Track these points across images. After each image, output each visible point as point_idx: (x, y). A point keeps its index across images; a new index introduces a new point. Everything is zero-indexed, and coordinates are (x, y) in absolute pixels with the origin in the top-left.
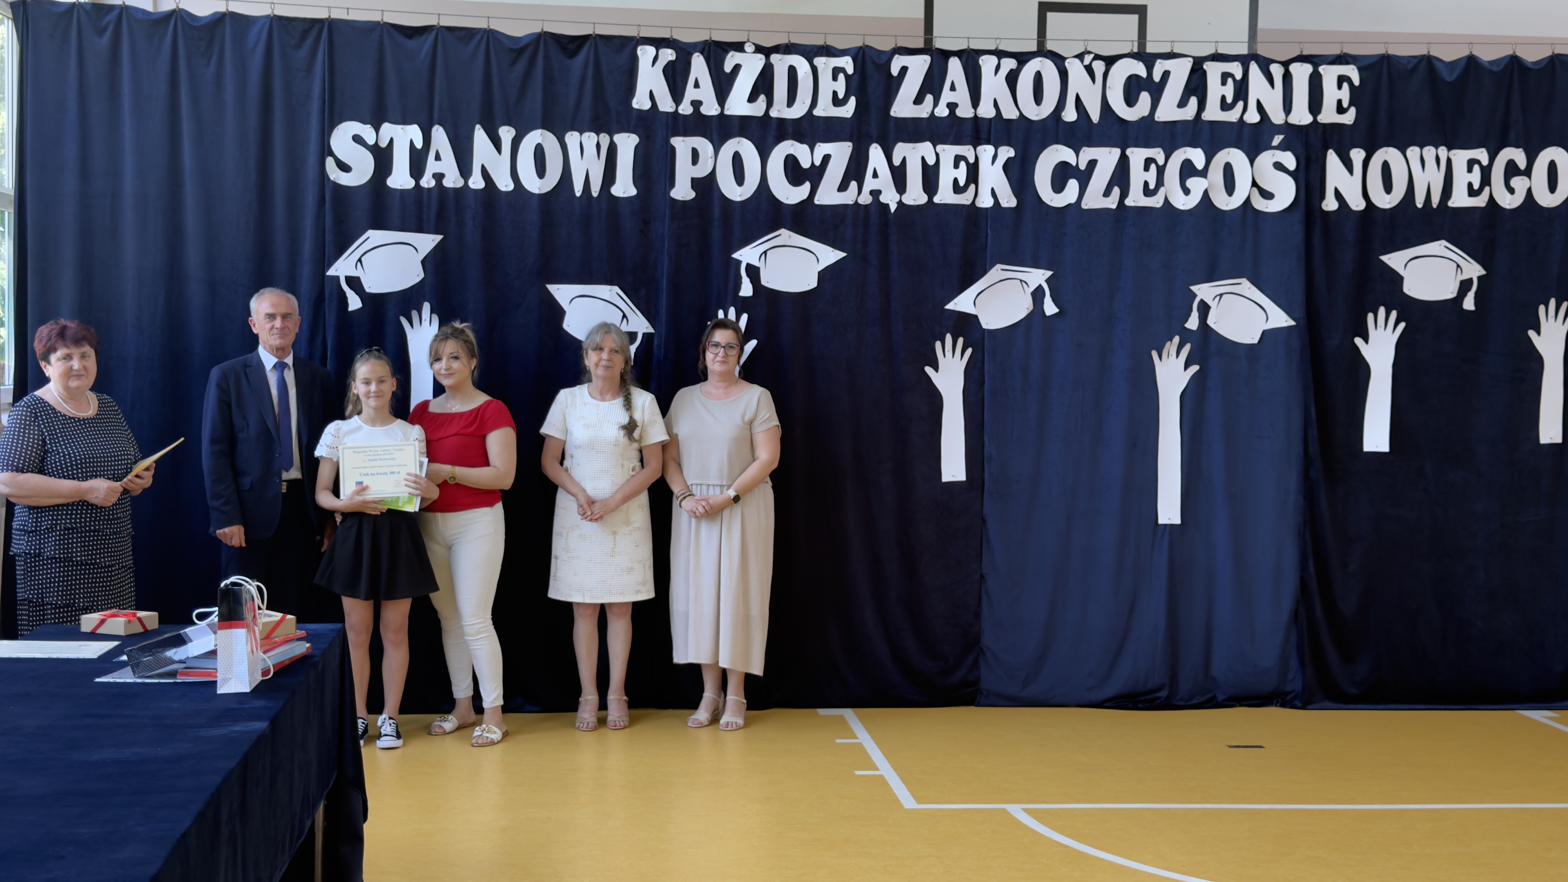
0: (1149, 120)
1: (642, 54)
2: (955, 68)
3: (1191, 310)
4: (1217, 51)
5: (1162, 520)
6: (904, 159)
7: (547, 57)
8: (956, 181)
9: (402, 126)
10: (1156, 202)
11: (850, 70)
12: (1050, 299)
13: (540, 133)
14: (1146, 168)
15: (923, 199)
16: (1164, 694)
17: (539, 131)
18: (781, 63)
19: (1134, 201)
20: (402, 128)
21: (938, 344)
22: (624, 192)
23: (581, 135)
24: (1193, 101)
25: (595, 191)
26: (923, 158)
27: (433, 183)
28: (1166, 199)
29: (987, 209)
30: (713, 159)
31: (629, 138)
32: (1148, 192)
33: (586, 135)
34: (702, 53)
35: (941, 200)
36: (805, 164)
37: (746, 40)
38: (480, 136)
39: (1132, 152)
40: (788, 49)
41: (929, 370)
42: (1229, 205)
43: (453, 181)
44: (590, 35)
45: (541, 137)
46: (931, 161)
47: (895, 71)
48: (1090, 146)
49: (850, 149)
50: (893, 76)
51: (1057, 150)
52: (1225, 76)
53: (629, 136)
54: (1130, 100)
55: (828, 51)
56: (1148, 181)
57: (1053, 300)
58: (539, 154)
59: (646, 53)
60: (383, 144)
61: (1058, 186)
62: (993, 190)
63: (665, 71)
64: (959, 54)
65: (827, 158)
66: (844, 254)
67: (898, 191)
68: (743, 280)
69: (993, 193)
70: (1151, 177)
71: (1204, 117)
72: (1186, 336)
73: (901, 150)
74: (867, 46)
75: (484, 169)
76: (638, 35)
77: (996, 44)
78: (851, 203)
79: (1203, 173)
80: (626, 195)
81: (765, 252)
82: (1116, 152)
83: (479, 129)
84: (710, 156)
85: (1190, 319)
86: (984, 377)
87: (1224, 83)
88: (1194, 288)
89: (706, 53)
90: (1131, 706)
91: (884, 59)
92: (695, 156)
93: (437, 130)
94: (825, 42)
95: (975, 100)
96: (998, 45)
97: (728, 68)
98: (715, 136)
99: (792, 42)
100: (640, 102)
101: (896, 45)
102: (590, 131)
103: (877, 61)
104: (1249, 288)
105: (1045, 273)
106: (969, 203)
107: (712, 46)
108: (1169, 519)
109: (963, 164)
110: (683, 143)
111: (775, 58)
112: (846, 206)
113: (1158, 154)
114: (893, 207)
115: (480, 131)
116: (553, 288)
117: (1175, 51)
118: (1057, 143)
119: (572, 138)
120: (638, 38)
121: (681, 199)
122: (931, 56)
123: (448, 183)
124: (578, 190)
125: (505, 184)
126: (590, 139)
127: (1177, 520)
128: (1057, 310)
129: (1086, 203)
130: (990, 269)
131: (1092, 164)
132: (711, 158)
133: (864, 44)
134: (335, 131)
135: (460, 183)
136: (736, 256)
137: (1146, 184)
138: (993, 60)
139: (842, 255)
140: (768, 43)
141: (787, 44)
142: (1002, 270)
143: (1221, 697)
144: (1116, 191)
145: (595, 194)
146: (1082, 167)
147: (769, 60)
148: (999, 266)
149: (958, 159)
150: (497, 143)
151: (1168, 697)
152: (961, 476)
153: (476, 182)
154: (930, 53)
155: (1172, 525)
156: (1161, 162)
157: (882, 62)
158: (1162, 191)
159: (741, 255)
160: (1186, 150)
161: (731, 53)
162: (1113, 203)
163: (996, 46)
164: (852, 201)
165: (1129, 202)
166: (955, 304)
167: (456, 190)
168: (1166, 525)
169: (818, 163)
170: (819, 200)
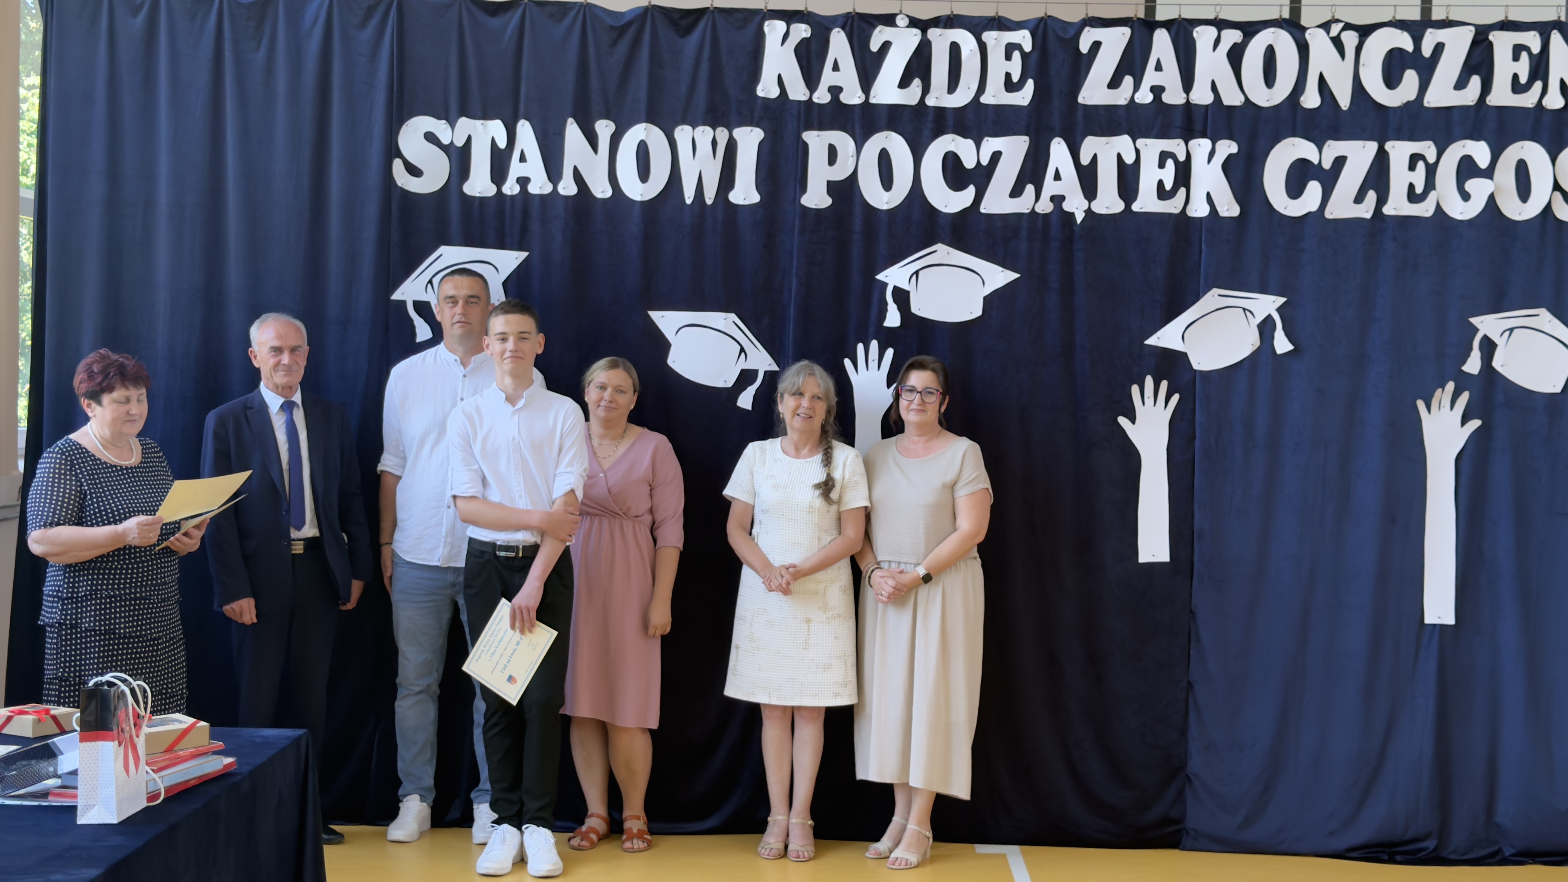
0: (1415, 107)
1: (770, 31)
2: (1162, 42)
3: (1471, 349)
4: (1507, 17)
5: (1429, 619)
6: (1095, 156)
7: (654, 37)
8: (1161, 184)
9: (482, 121)
10: (1425, 209)
11: (1028, 47)
12: (1282, 333)
13: (644, 128)
14: (1412, 167)
15: (1118, 206)
16: (1430, 844)
17: (643, 126)
18: (940, 39)
19: (1395, 209)
20: (482, 124)
21: (1135, 389)
22: (745, 199)
23: (694, 129)
24: (1475, 81)
25: (709, 197)
26: (1119, 156)
27: (517, 189)
28: (1438, 207)
29: (1201, 218)
30: (855, 158)
31: (752, 133)
32: (1413, 197)
33: (700, 129)
34: (843, 28)
35: (1141, 208)
36: (969, 163)
37: (897, 11)
38: (573, 132)
39: (1394, 147)
40: (950, 22)
41: (1123, 421)
42: (1522, 214)
43: (540, 186)
44: (708, 8)
45: (646, 132)
46: (1129, 159)
47: (1084, 47)
48: (1337, 138)
49: (1027, 145)
50: (1082, 53)
51: (1294, 145)
52: (1518, 50)
53: (751, 131)
54: (1391, 80)
55: (1001, 24)
56: (1414, 183)
57: (1287, 335)
58: (643, 153)
59: (774, 29)
60: (460, 142)
61: (1295, 189)
62: (1208, 194)
63: (797, 50)
64: (1167, 25)
65: (996, 157)
66: (1017, 276)
67: (1086, 197)
68: (889, 308)
69: (1209, 198)
70: (1418, 178)
71: (1490, 101)
72: (1463, 382)
73: (1090, 146)
74: (1049, 16)
75: (576, 172)
76: (766, 7)
77: (1215, 11)
78: (1027, 211)
79: (1489, 173)
80: (746, 203)
81: (917, 273)
82: (1372, 147)
83: (572, 124)
84: (851, 154)
85: (1469, 360)
86: (1195, 432)
87: (1516, 58)
88: (1475, 321)
89: (848, 28)
90: (1386, 857)
91: (1071, 32)
92: (832, 155)
93: (523, 126)
94: (997, 13)
95: (1188, 82)
96: (1218, 13)
97: (875, 46)
98: (858, 131)
99: (955, 13)
100: (767, 89)
101: (1087, 14)
102: (704, 124)
103: (1061, 34)
104: (1550, 322)
105: (1276, 299)
106: (1177, 211)
107: (856, 19)
108: (1439, 618)
109: (1170, 163)
110: (818, 138)
111: (933, 34)
112: (1019, 216)
113: (1428, 149)
114: (1079, 217)
115: (573, 125)
116: (655, 315)
117: (1451, 18)
118: (1294, 134)
119: (683, 133)
120: (765, 11)
121: (814, 207)
122: (1131, 27)
123: (534, 189)
124: (689, 196)
125: (601, 190)
126: (704, 134)
127: (1450, 620)
128: (1291, 347)
129: (1331, 212)
130: (1205, 293)
131: (1340, 162)
132: (852, 156)
133: (1046, 14)
134: (404, 127)
135: (548, 188)
136: (880, 277)
137: (1411, 187)
138: (1212, 31)
139: (1013, 276)
140: (924, 16)
141: (949, 15)
142: (1220, 295)
143: (1508, 852)
144: (1371, 196)
145: (709, 201)
146: (1327, 165)
147: (926, 36)
148: (1216, 291)
149: (1164, 156)
150: (592, 140)
151: (1436, 849)
152: (1164, 556)
153: (567, 187)
154: (1130, 24)
155: (1443, 627)
156: (1432, 159)
157: (1068, 36)
158: (1432, 196)
159: (886, 276)
160: (1466, 143)
161: (880, 28)
162: (1367, 212)
163: (1216, 14)
164: (1028, 209)
165: (1387, 210)
166: (1158, 338)
167: (541, 196)
168: (1434, 625)
169: (985, 162)
170: (987, 207)
